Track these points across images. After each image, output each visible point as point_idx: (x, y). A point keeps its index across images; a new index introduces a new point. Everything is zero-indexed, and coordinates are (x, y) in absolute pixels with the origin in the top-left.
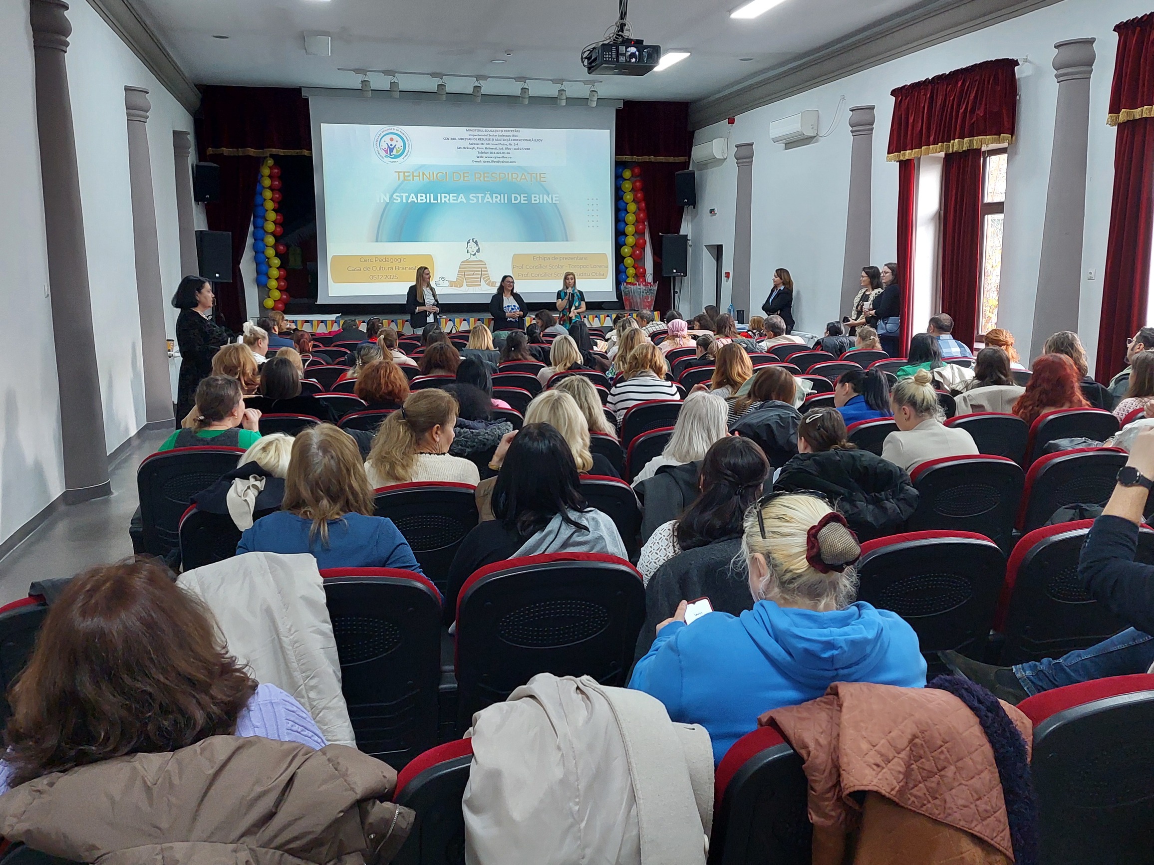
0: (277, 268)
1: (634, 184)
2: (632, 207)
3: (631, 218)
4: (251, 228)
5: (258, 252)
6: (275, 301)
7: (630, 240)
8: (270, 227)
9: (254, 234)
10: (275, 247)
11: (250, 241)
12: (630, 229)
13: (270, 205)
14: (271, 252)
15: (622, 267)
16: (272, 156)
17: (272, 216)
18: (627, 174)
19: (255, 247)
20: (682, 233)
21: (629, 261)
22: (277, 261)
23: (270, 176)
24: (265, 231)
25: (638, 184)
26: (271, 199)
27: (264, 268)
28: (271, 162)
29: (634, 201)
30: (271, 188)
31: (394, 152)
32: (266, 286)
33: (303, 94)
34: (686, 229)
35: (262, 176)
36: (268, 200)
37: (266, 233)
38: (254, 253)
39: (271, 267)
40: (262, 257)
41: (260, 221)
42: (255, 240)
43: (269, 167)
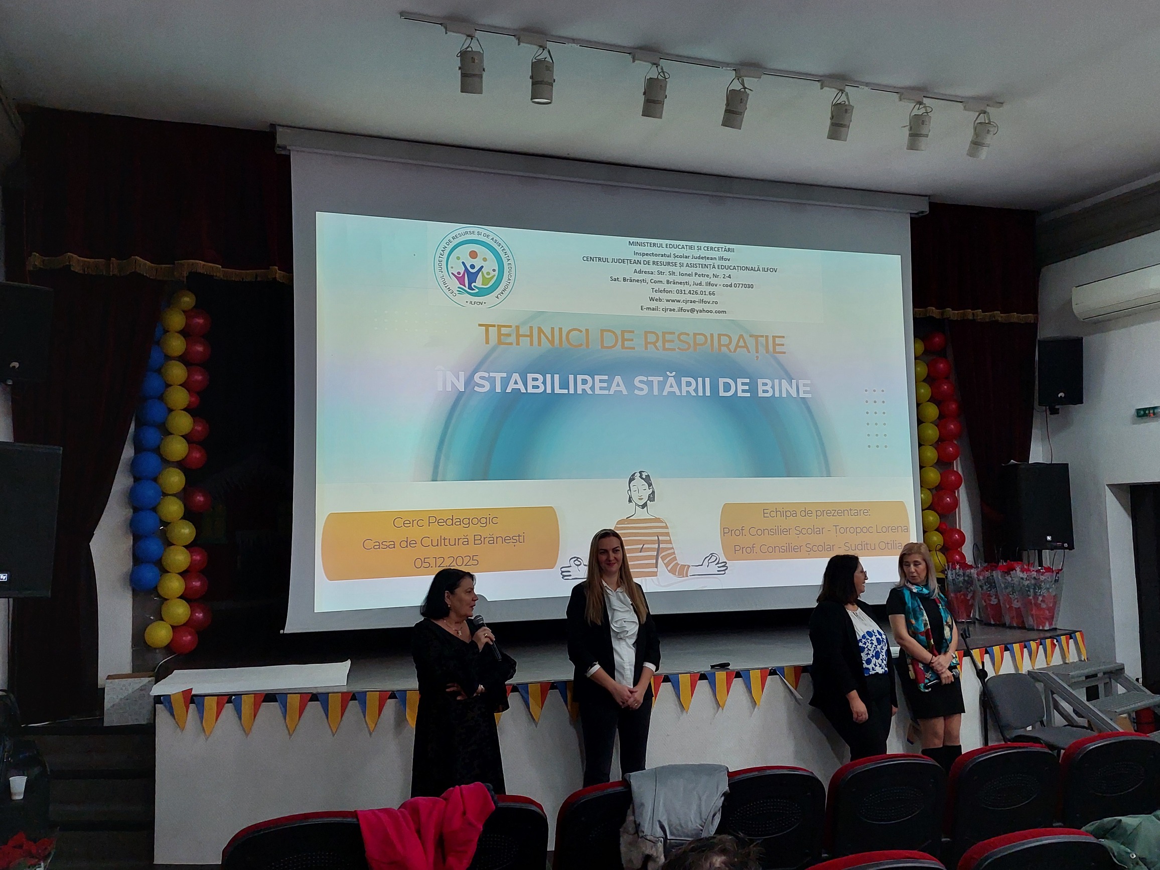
0: (187, 547)
2: (930, 412)
3: (928, 432)
4: (128, 452)
5: (142, 508)
6: (173, 627)
8: (177, 448)
9: (134, 465)
10: (184, 495)
11: (121, 482)
13: (179, 397)
14: (173, 508)
16: (197, 282)
17: (183, 422)
19: (133, 497)
22: (186, 531)
23: (186, 333)
24: (164, 460)
26: (183, 385)
27: (153, 546)
28: (190, 300)
29: (932, 399)
30: (185, 359)
31: (479, 283)
32: (155, 590)
35: (166, 331)
36: (176, 384)
37: (166, 462)
38: (129, 512)
39: (171, 544)
40: (149, 521)
41: (151, 436)
42: (137, 479)
43: (185, 312)
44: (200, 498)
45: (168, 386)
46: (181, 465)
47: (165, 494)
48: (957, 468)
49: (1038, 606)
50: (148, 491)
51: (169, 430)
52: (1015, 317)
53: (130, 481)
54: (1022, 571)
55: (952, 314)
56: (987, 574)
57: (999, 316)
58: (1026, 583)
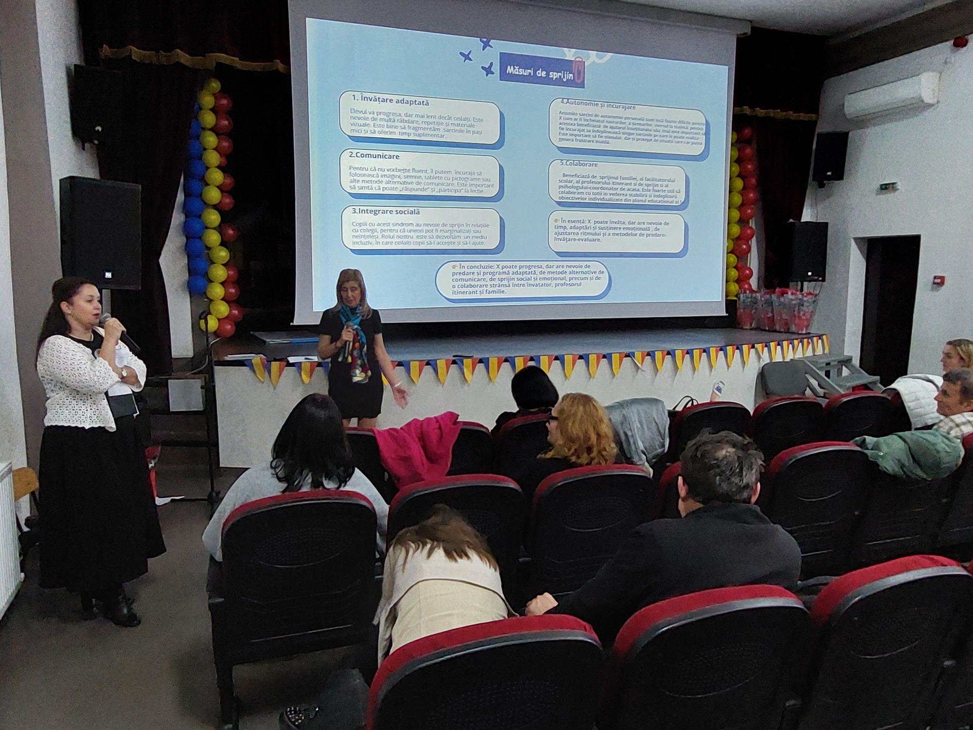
1: (741, 151)
2: (737, 183)
4: (180, 197)
5: (192, 237)
6: (219, 320)
8: (214, 195)
9: (185, 206)
10: (220, 229)
11: (177, 218)
13: (213, 158)
14: (213, 238)
17: (217, 176)
19: (186, 229)
22: (223, 254)
23: (215, 110)
24: (205, 203)
25: (748, 151)
26: (215, 149)
27: (201, 264)
28: (215, 85)
29: (740, 175)
30: (216, 130)
32: (204, 294)
34: (814, 214)
35: (201, 109)
36: (211, 149)
37: (206, 205)
38: (185, 239)
39: (213, 263)
43: (214, 95)
44: (231, 232)
45: (205, 149)
46: (215, 207)
47: (207, 228)
48: (752, 224)
49: (799, 317)
50: (196, 226)
51: (208, 182)
52: (803, 116)
53: (183, 217)
54: (792, 294)
55: (760, 112)
56: (768, 296)
57: (792, 115)
58: (794, 302)
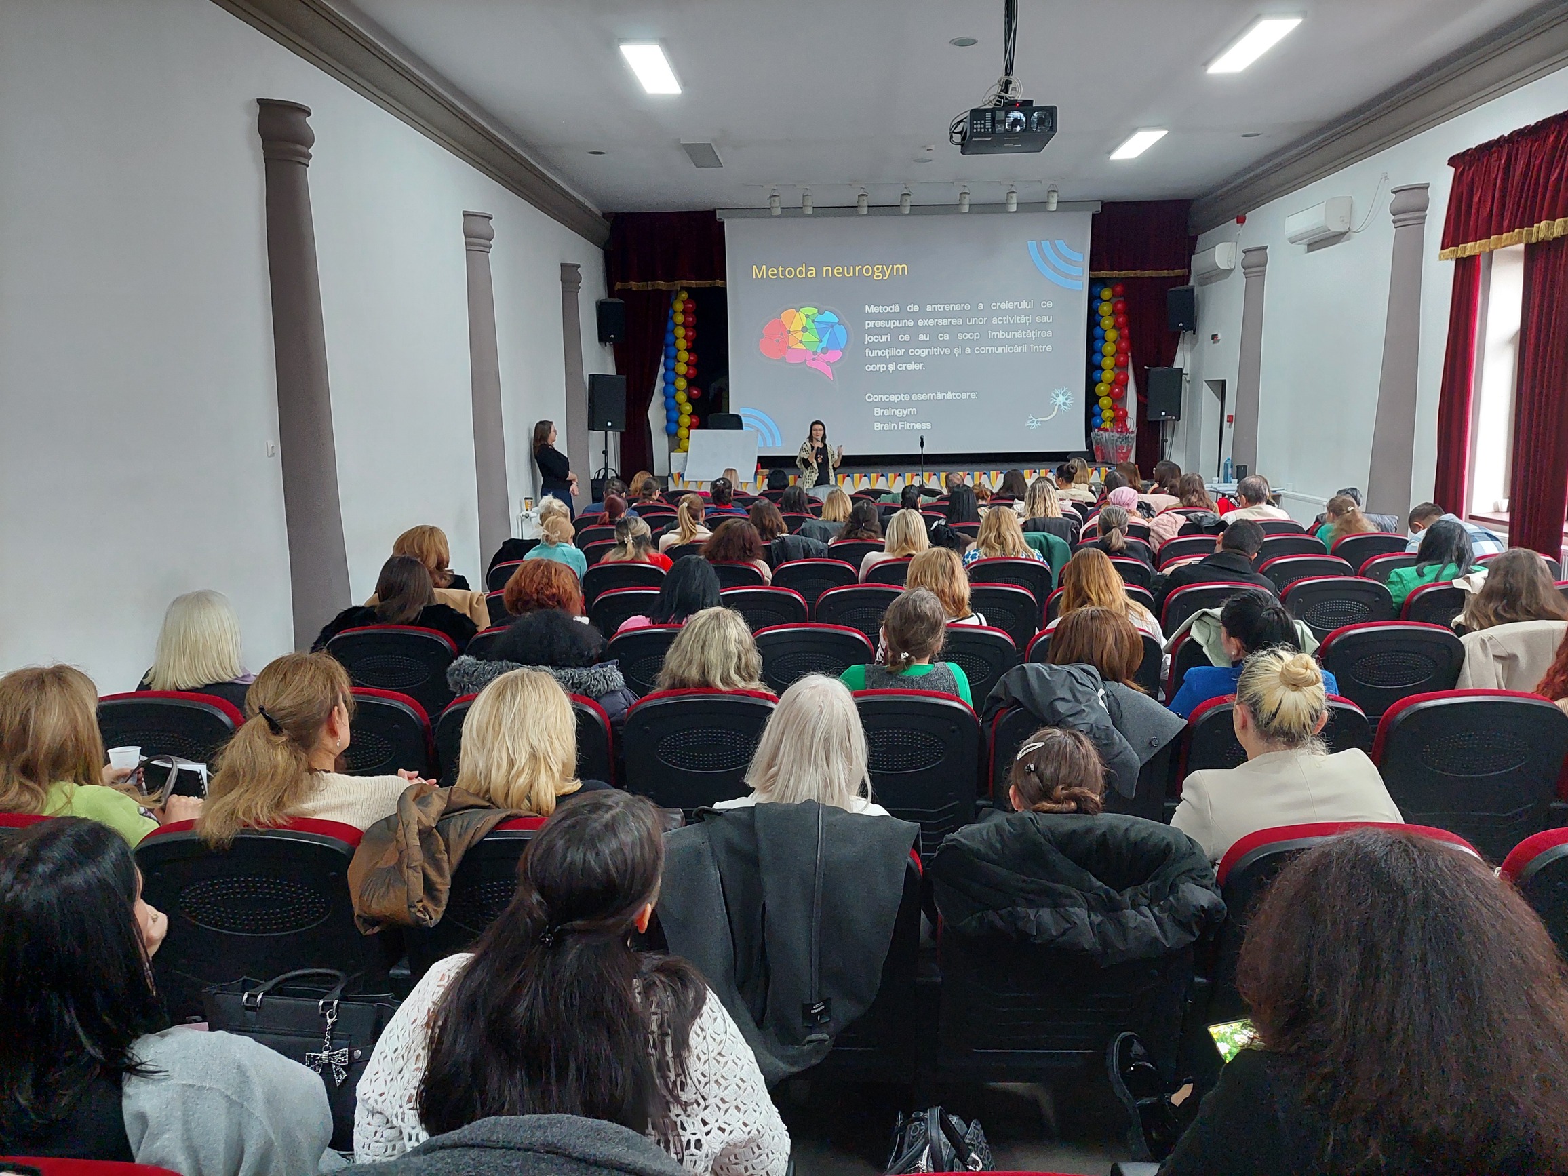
0: (689, 415)
1: (1115, 306)
2: (1111, 335)
3: (1109, 348)
4: (661, 371)
5: (669, 396)
7: (1108, 375)
8: (682, 368)
9: (664, 376)
10: (688, 390)
11: (659, 384)
12: (1108, 362)
13: (682, 344)
14: (682, 397)
15: (1096, 409)
16: (688, 289)
17: (684, 356)
18: (1106, 294)
19: (665, 391)
20: (1177, 365)
21: (1105, 402)
22: (688, 408)
23: (684, 312)
24: (677, 374)
25: (1120, 306)
26: (684, 338)
27: (674, 415)
28: (684, 295)
29: (1114, 327)
30: (684, 325)
32: (676, 434)
33: (718, 217)
34: (1183, 360)
35: (675, 312)
36: (680, 337)
38: (664, 398)
39: (682, 414)
40: (672, 403)
41: (671, 363)
42: (666, 383)
43: (683, 302)
44: (695, 392)
45: (677, 338)
46: (685, 376)
47: (678, 390)
50: (671, 390)
51: (679, 359)
53: (663, 384)
